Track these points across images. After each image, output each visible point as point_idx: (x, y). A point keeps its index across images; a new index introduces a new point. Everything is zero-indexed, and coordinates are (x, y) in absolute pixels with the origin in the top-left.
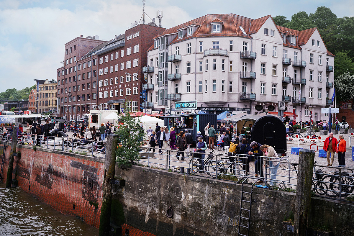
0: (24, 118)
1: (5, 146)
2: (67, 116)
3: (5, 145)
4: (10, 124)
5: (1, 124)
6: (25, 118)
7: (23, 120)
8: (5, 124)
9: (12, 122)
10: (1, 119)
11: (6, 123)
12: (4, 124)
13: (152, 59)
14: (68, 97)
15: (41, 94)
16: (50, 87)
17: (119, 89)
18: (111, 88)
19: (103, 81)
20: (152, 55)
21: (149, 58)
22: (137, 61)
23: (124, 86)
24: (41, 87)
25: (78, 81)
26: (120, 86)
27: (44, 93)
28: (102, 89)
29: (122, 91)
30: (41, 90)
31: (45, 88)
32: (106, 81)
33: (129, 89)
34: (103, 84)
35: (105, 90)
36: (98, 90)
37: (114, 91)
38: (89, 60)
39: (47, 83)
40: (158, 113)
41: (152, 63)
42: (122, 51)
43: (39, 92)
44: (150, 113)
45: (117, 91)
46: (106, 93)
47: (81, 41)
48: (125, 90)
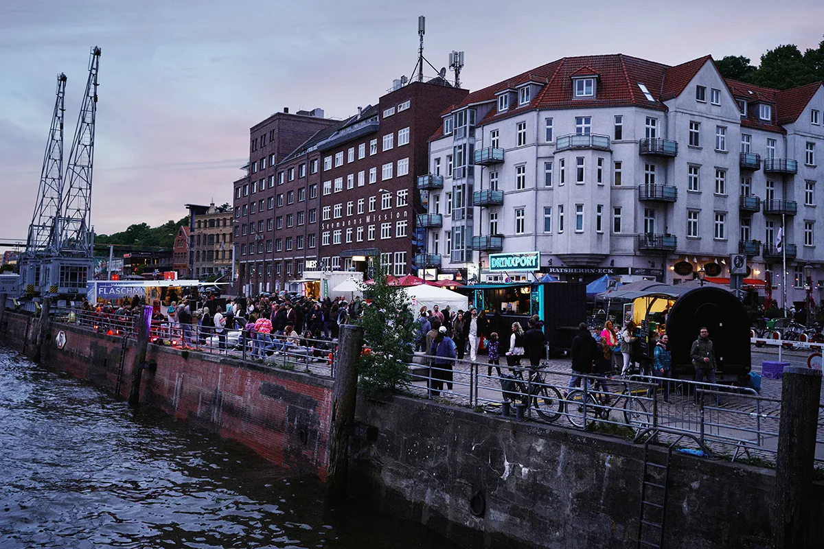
0: (163, 288)
1: (123, 348)
2: (254, 284)
3: (123, 345)
5: (117, 301)
7: (162, 291)
8: (124, 300)
10: (117, 289)
11: (126, 298)
12: (122, 300)
13: (438, 160)
14: (256, 243)
15: (199, 236)
16: (218, 220)
17: (365, 226)
18: (349, 224)
19: (332, 209)
20: (439, 151)
21: (433, 157)
22: (404, 163)
23: (377, 218)
24: (199, 222)
25: (276, 207)
26: (368, 220)
27: (205, 235)
28: (328, 226)
29: (371, 229)
30: (199, 227)
31: (208, 223)
32: (338, 207)
33: (387, 225)
34: (331, 213)
35: (336, 228)
36: (321, 227)
37: (354, 230)
38: (300, 163)
39: (212, 211)
40: (452, 279)
41: (438, 168)
42: (374, 142)
43: (196, 232)
44: (434, 279)
45: (360, 230)
46: (337, 234)
47: (284, 121)
48: (378, 228)
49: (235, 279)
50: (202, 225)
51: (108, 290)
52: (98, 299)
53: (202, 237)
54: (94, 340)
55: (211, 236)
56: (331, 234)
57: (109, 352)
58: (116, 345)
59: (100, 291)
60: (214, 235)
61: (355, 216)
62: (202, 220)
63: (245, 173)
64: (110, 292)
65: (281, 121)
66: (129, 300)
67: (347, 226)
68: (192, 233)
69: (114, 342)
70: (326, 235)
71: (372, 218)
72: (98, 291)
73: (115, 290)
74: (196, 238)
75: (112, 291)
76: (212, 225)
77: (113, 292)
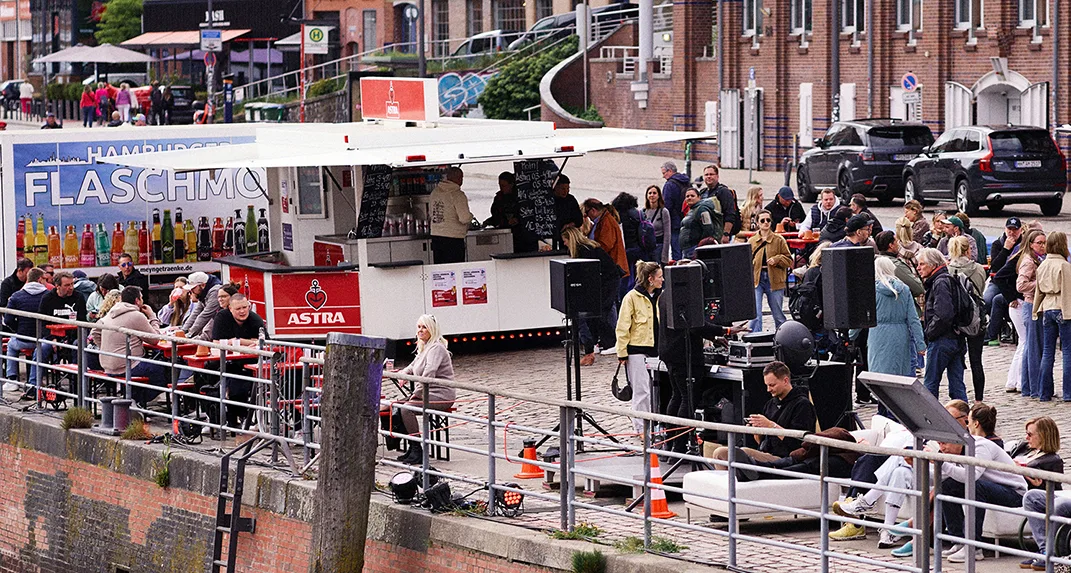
0: (368, 171)
1: (223, 520)
2: (771, 91)
3: (222, 500)
4: (205, 234)
5: (119, 238)
6: (384, 169)
7: (367, 189)
8: (155, 233)
9: (227, 214)
10: (115, 177)
11: (167, 225)
12: (143, 236)
49: (656, 66)
51: (72, 181)
52: (21, 231)
54: (45, 465)
57: (137, 533)
58: (177, 498)
59: (31, 189)
64: (84, 193)
66: (179, 230)
69: (165, 482)
72: (20, 187)
73: (105, 181)
75: (91, 189)
77: (99, 192)
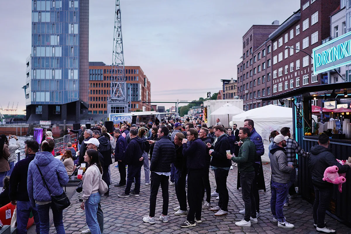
13: (337, 28)
14: (246, 95)
15: (227, 94)
16: (235, 86)
17: (294, 78)
18: (286, 79)
19: (278, 71)
20: (337, 21)
21: (333, 26)
22: (315, 35)
23: (300, 73)
24: (227, 87)
25: (254, 75)
26: (296, 75)
27: (229, 93)
28: (276, 81)
29: (298, 80)
30: (227, 90)
31: (230, 88)
32: (281, 70)
33: (306, 76)
34: (277, 74)
35: (280, 82)
36: (272, 82)
37: (289, 82)
38: (263, 49)
39: (232, 82)
40: (347, 107)
41: (337, 33)
42: (298, 27)
43: (226, 92)
44: (334, 108)
45: (292, 82)
46: (280, 85)
47: (257, 29)
48: (301, 79)
50: (228, 88)
53: (228, 94)
55: (232, 94)
56: (278, 86)
60: (233, 93)
61: (289, 73)
62: (228, 86)
63: (242, 60)
64: (118, 120)
65: (255, 29)
67: (285, 80)
68: (224, 93)
70: (275, 87)
71: (297, 74)
73: (121, 119)
74: (225, 95)
76: (232, 89)
